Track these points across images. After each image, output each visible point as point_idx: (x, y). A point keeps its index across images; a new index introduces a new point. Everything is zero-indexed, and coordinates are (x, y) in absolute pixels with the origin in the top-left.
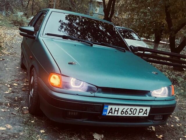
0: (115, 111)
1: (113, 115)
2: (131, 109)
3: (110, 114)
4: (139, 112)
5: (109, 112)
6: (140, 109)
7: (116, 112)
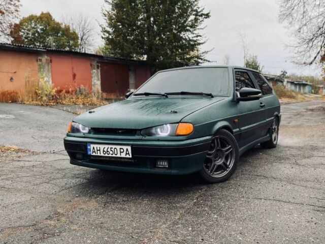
0: (97, 150)
1: (96, 155)
2: (111, 148)
3: (94, 154)
4: (121, 152)
5: (93, 152)
6: (120, 149)
7: (99, 152)
